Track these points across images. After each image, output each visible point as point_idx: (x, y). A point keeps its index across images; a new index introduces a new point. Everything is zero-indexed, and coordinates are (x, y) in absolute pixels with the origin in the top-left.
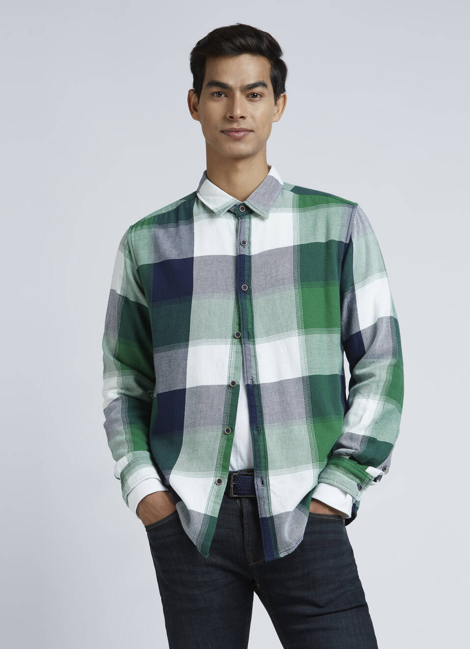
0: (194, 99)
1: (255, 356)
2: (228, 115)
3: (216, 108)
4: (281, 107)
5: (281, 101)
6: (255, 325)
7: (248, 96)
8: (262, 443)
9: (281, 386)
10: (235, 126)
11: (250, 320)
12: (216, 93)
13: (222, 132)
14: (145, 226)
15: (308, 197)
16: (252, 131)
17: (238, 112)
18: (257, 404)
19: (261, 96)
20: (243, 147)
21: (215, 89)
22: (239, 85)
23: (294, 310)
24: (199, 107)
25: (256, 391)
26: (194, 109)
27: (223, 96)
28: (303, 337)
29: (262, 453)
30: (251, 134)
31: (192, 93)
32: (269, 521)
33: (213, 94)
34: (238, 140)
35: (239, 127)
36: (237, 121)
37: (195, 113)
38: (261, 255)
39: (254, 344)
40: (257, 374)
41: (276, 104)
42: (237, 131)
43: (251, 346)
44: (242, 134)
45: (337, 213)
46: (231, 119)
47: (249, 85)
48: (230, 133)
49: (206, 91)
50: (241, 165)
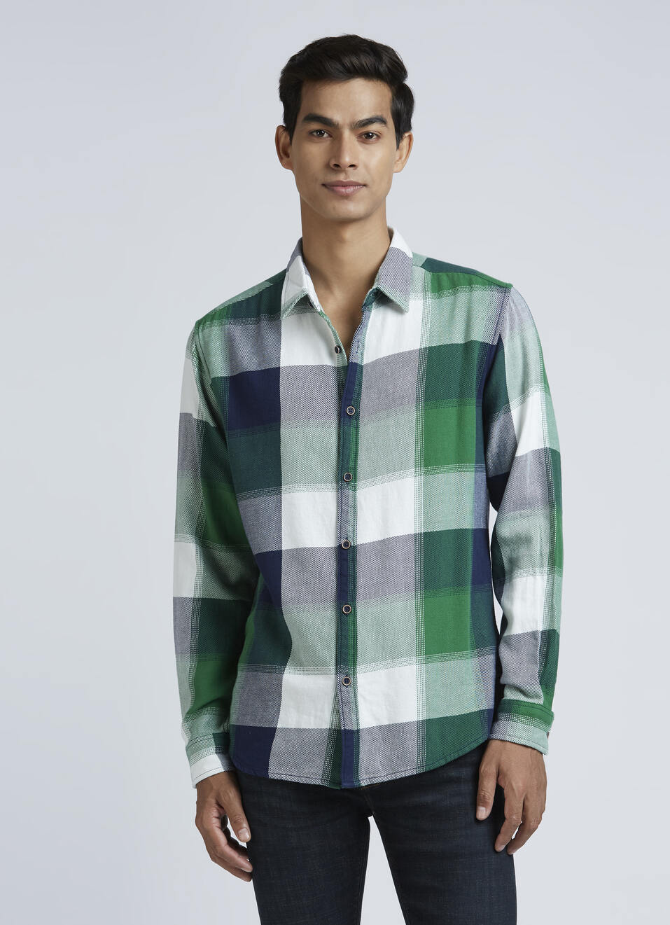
0: (284, 138)
1: (355, 507)
2: (333, 162)
3: (316, 151)
4: (405, 151)
5: (405, 142)
6: (359, 462)
7: (360, 136)
8: (351, 628)
9: (385, 546)
10: (342, 177)
11: (353, 456)
12: (317, 131)
13: (324, 185)
14: (216, 322)
15: (444, 277)
16: (365, 185)
17: (347, 159)
18: (350, 572)
19: (378, 137)
20: (353, 208)
21: (315, 126)
22: (348, 121)
23: (412, 441)
24: (293, 150)
25: (350, 556)
26: (284, 153)
27: (326, 135)
28: (421, 479)
29: (350, 642)
30: (364, 191)
31: (281, 130)
32: (355, 735)
33: (311, 133)
34: (346, 197)
35: (348, 180)
36: (344, 171)
37: (285, 159)
38: (375, 363)
39: (355, 490)
40: (354, 532)
41: (398, 147)
42: (345, 185)
43: (351, 493)
44: (350, 190)
45: (483, 299)
46: (337, 167)
47: (361, 121)
48: (335, 188)
49: (302, 128)
50: (349, 233)
